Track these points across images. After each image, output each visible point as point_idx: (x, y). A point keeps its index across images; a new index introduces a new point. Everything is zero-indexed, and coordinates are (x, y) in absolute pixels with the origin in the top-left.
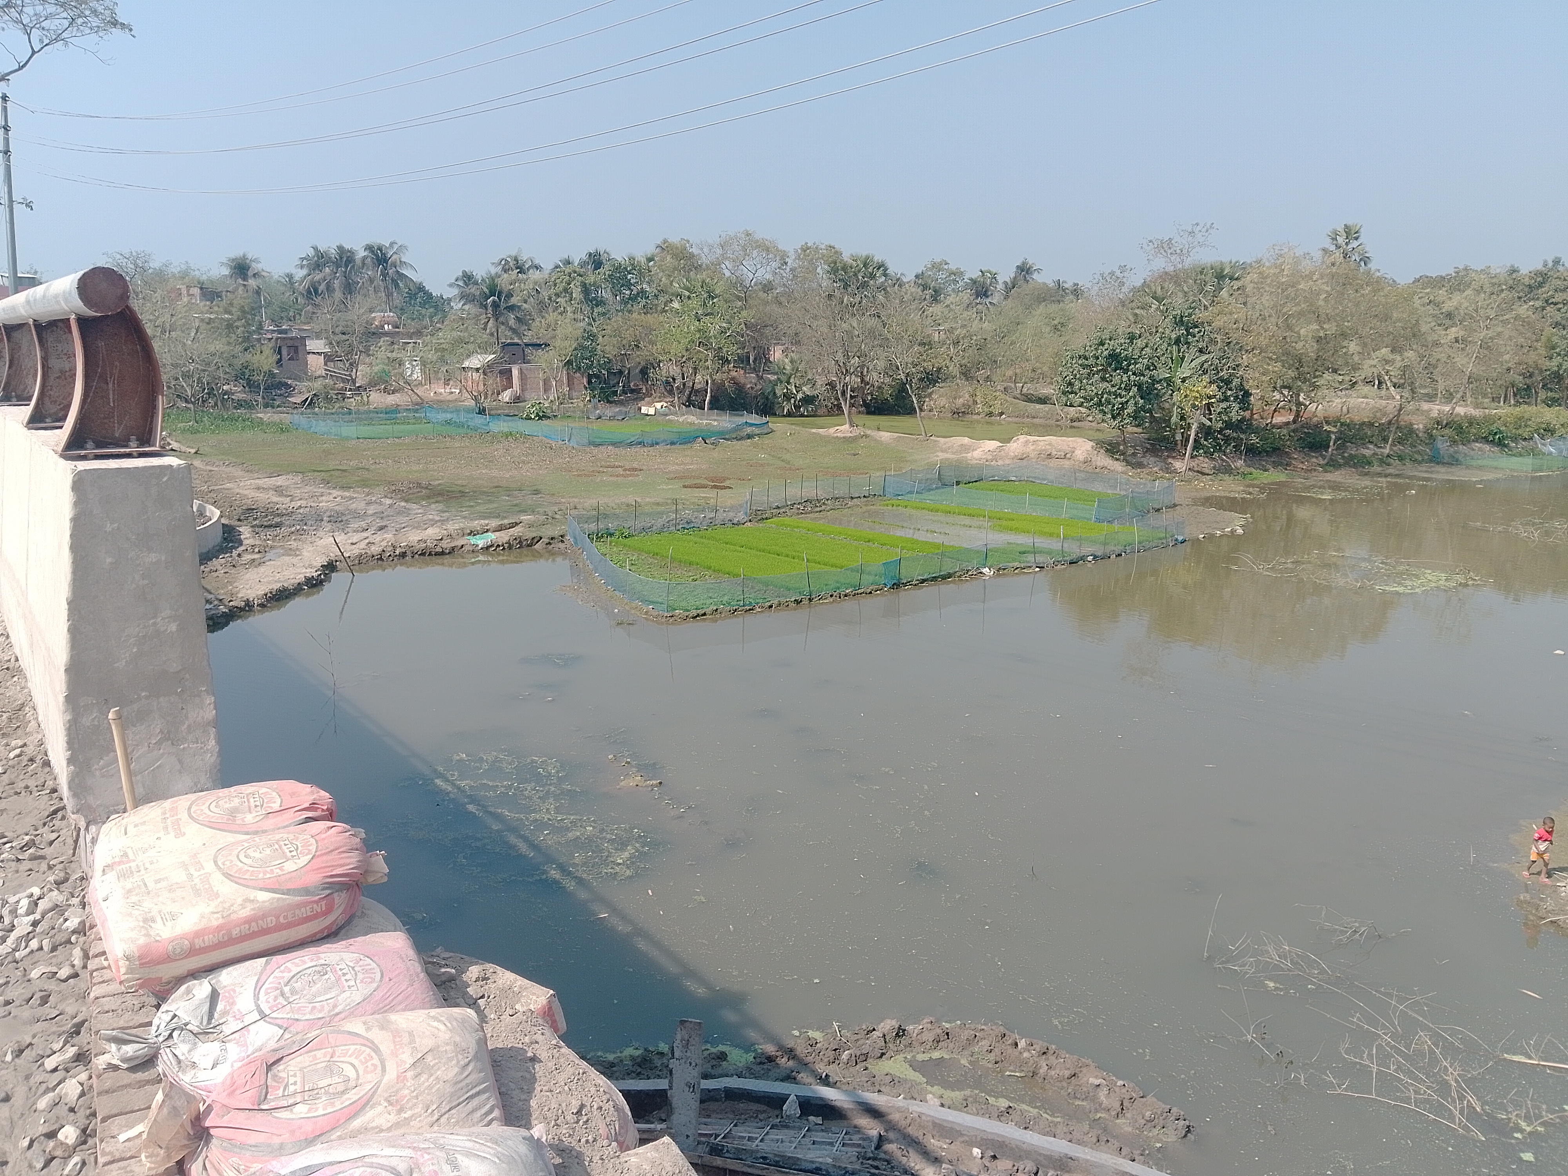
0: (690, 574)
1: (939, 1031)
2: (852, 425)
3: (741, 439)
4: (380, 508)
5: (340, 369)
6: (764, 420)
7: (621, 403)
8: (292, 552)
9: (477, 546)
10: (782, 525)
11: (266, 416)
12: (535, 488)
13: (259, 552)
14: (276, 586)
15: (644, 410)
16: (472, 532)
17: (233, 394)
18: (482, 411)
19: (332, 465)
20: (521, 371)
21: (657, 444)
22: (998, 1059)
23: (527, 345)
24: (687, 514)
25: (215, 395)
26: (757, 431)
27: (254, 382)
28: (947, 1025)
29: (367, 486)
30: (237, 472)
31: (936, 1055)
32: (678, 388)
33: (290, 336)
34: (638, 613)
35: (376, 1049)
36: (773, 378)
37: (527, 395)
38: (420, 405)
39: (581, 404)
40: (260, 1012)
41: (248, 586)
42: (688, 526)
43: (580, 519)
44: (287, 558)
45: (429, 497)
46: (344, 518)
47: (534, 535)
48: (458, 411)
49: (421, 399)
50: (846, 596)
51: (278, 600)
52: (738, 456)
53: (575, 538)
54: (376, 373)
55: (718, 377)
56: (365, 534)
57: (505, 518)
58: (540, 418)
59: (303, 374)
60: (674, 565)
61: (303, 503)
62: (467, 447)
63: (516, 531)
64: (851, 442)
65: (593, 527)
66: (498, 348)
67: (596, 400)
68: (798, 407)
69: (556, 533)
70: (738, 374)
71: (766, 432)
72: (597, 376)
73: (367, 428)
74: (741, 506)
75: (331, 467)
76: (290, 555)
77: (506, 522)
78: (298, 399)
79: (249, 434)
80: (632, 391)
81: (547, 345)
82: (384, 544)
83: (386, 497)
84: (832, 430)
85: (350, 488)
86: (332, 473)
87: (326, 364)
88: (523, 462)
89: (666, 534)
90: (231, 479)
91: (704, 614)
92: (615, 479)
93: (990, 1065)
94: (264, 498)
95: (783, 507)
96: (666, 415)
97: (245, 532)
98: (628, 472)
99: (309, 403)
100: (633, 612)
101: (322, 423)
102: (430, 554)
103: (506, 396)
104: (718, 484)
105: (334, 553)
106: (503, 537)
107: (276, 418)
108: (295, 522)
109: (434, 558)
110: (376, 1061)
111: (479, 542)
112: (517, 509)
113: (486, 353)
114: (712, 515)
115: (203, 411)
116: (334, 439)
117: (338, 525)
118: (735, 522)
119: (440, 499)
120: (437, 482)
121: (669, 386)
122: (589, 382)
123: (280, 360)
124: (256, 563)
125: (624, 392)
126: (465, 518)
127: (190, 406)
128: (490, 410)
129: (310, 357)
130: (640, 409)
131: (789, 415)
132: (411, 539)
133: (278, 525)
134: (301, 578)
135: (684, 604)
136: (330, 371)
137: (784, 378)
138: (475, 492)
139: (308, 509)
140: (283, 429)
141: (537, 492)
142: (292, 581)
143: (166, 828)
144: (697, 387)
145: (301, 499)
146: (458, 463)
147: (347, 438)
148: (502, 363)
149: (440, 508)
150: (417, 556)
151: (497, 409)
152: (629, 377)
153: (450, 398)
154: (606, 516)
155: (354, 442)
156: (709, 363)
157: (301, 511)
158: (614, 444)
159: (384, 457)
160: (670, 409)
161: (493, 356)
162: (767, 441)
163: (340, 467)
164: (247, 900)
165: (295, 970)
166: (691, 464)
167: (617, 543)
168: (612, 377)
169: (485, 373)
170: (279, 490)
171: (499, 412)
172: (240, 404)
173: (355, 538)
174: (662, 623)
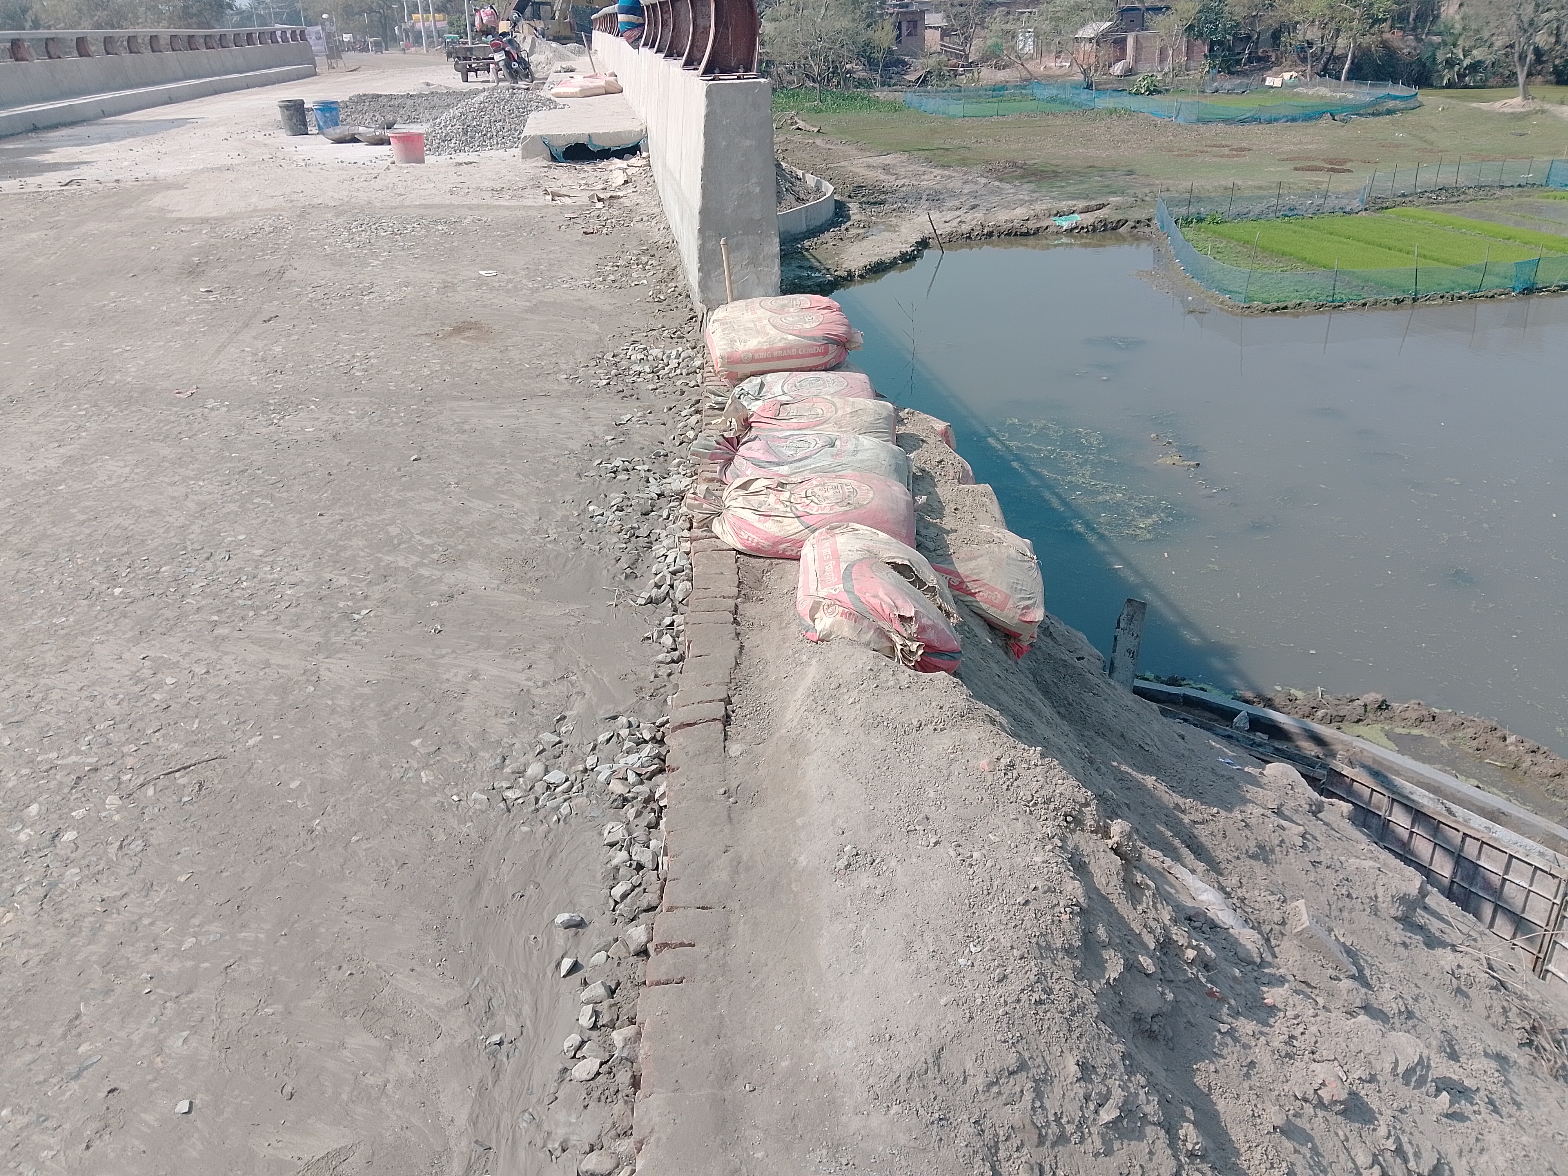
0: (1281, 265)
1: (1425, 713)
2: (1525, 97)
3: (1380, 114)
4: (975, 187)
5: (954, 43)
6: (1414, 90)
7: (1244, 74)
8: (892, 228)
9: (1062, 227)
10: (1403, 216)
11: (881, 94)
12: (1130, 168)
13: (864, 227)
14: (875, 259)
15: (1269, 81)
16: (1058, 213)
17: (854, 72)
18: (1089, 87)
19: (937, 143)
20: (1137, 41)
21: (1276, 120)
22: (1480, 747)
23: (1148, 9)
24: (1291, 200)
25: (838, 74)
26: (1399, 104)
27: (874, 59)
28: (1437, 711)
29: (966, 165)
30: (851, 150)
31: (1416, 732)
32: (1313, 55)
33: (910, 9)
34: (1213, 303)
35: (834, 405)
36: (1437, 39)
37: (1140, 68)
38: (1028, 81)
39: (1198, 76)
40: (783, 391)
41: (851, 258)
42: (1291, 213)
43: (1170, 202)
44: (886, 233)
45: (1022, 177)
46: (941, 197)
47: (1120, 217)
48: (1063, 87)
49: (1031, 75)
50: (1460, 298)
51: (875, 272)
52: (1369, 135)
53: (1162, 222)
54: (989, 47)
55: (1367, 40)
56: (958, 213)
57: (1093, 199)
58: (1151, 93)
59: (919, 51)
60: (1264, 255)
61: (907, 182)
62: (1069, 125)
63: (1101, 214)
64: (1520, 119)
65: (1183, 211)
66: (1114, 14)
67: (1215, 71)
68: (1461, 76)
69: (1143, 216)
70: (1395, 38)
71: (1412, 106)
72: (1220, 43)
73: (974, 106)
74: (1358, 192)
75: (935, 147)
76: (890, 231)
77: (1093, 203)
78: (912, 77)
79: (864, 114)
80: (1259, 59)
81: (1168, 8)
82: (974, 222)
83: (982, 176)
84: (1497, 105)
85: (950, 167)
86: (936, 151)
87: (942, 39)
88: (1123, 141)
89: (1263, 221)
90: (846, 157)
91: (1286, 308)
92: (1217, 159)
93: (1471, 751)
94: (874, 176)
95: (1411, 195)
96: (1295, 87)
97: (854, 207)
98: (1234, 152)
99: (923, 81)
100: (1208, 300)
101: (932, 102)
102: (1016, 235)
103: (1118, 69)
104: (1336, 166)
105: (928, 231)
106: (1088, 219)
107: (891, 96)
108: (897, 200)
109: (1019, 238)
110: (833, 409)
111: (1064, 223)
112: (1107, 190)
113: (1101, 21)
114: (1321, 201)
115: (827, 90)
116: (942, 118)
117: (935, 203)
118: (1347, 210)
119: (1033, 178)
120: (1033, 162)
121: (1303, 54)
122: (1211, 50)
123: (899, 36)
124: (861, 237)
125: (1250, 61)
126: (1053, 198)
127: (817, 85)
128: (1098, 84)
129: (928, 33)
130: (1264, 80)
131: (1450, 85)
132: (999, 218)
133: (883, 202)
134: (896, 253)
135: (1264, 296)
136: (945, 46)
137: (1449, 39)
138: (1068, 172)
139: (910, 188)
140: (896, 108)
141: (1131, 173)
142: (889, 255)
143: (747, 310)
144: (1337, 52)
145: (905, 178)
146: (1056, 142)
147: (954, 117)
148: (1117, 31)
149: (1031, 188)
150: (1003, 236)
151: (1106, 83)
152: (1257, 43)
153: (1059, 72)
154: (1199, 200)
155: (959, 120)
156: (1356, 22)
157: (904, 189)
158: (1226, 121)
159: (986, 136)
160: (1299, 80)
161: (1108, 24)
162: (1411, 117)
163: (944, 147)
164: (783, 338)
165: (803, 378)
166: (1311, 143)
167: (1206, 229)
168: (1238, 43)
169: (1098, 44)
170: (886, 169)
171: (1108, 86)
172: (860, 83)
173: (949, 216)
174: (1237, 315)
